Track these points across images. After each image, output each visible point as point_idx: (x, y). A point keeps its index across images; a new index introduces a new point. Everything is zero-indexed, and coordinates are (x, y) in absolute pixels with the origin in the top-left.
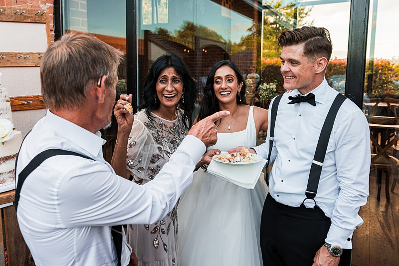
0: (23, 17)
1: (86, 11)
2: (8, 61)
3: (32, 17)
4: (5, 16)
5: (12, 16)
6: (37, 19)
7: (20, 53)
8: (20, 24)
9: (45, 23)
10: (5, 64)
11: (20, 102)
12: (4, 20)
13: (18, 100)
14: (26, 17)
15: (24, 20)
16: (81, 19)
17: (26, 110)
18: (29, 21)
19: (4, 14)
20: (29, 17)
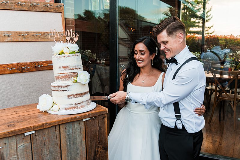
0: (48, 9)
1: (73, 3)
2: (40, 37)
3: (54, 8)
4: (38, 8)
5: (42, 8)
6: (57, 9)
7: (46, 32)
8: (47, 13)
9: (62, 12)
10: (37, 39)
11: (47, 65)
12: (37, 10)
13: (45, 63)
14: (50, 9)
15: (49, 10)
16: (70, 8)
17: (50, 70)
18: (52, 11)
19: (37, 6)
20: (52, 9)
